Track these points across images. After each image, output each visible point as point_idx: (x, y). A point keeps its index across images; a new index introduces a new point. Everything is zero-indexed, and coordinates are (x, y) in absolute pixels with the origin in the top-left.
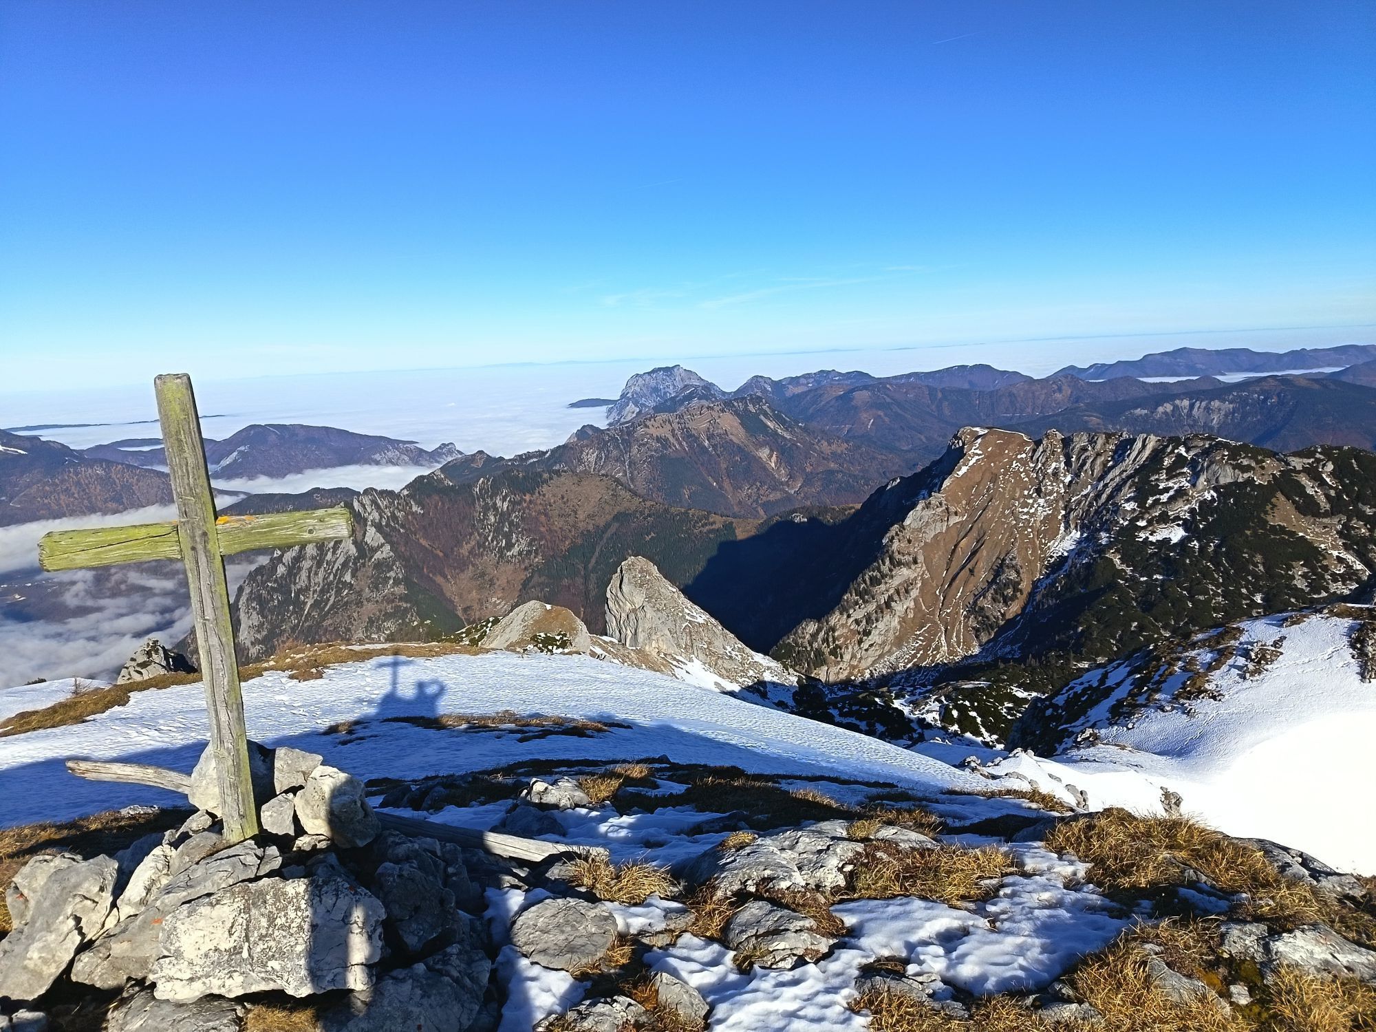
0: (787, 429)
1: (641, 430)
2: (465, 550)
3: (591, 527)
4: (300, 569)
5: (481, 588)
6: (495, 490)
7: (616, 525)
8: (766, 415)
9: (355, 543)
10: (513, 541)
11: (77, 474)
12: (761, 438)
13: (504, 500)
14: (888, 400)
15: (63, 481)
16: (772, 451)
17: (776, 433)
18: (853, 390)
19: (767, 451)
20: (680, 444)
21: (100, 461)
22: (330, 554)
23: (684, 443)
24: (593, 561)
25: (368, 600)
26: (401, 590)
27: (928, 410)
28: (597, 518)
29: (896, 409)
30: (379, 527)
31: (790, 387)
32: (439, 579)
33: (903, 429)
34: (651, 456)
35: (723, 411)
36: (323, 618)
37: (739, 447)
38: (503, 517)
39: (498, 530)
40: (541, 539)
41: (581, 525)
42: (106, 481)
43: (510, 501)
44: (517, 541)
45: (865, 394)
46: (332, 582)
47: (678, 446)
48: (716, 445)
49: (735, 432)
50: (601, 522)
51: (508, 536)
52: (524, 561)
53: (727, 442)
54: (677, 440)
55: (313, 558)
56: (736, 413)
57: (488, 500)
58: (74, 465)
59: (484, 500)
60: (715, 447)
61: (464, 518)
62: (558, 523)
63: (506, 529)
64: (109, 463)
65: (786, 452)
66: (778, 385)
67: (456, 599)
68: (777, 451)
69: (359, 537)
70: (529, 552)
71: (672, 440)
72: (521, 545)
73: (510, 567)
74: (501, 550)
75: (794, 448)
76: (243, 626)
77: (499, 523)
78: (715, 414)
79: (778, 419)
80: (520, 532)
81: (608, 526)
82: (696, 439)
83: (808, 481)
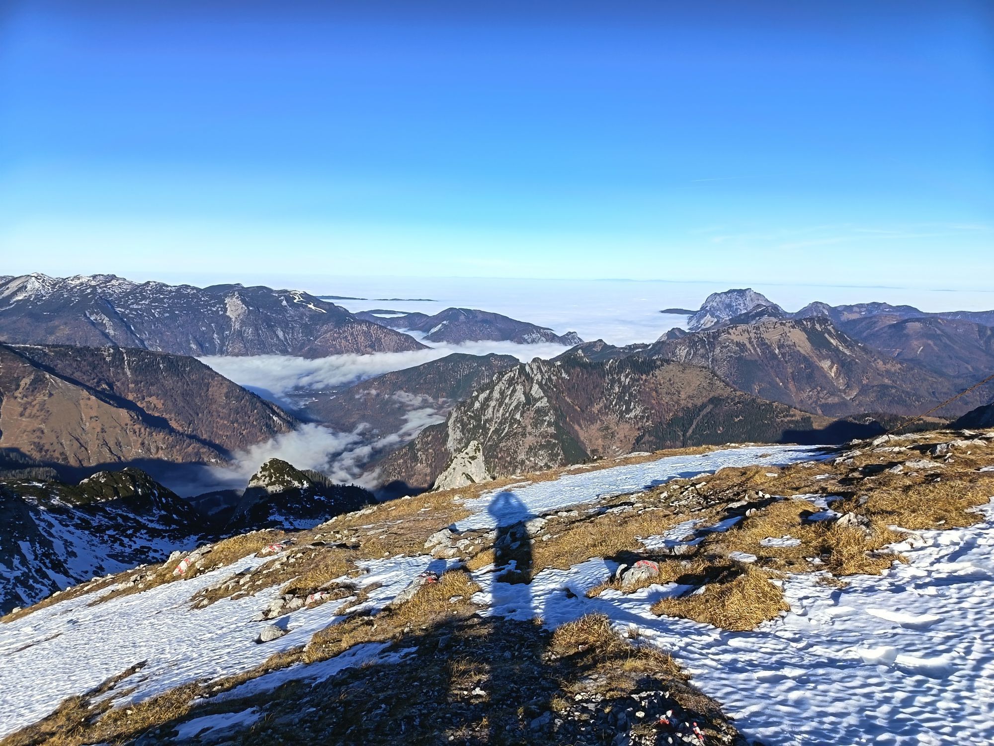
0: (847, 347)
1: (724, 336)
2: (596, 408)
3: (690, 405)
4: (488, 406)
5: (605, 437)
6: (621, 368)
7: (711, 406)
8: (830, 333)
9: (524, 393)
10: (631, 407)
11: (352, 328)
12: (824, 352)
13: (627, 376)
14: (938, 332)
15: (344, 331)
16: (833, 363)
17: (838, 349)
18: (907, 321)
19: (829, 363)
20: (755, 349)
21: (365, 322)
22: (508, 398)
23: (758, 349)
24: (690, 431)
25: (530, 434)
26: (552, 430)
27: (976, 344)
28: (695, 399)
29: (945, 340)
30: (540, 384)
31: (845, 313)
32: (577, 427)
33: (951, 358)
34: (731, 357)
35: (793, 327)
36: (500, 441)
37: (804, 357)
38: (625, 389)
39: (620, 398)
40: (652, 408)
41: (682, 402)
42: (367, 334)
43: (631, 378)
44: (635, 407)
45: (918, 325)
46: (507, 418)
47: (753, 352)
48: (785, 354)
49: (803, 345)
50: (699, 402)
51: (628, 403)
52: (638, 423)
53: (794, 352)
54: (753, 346)
55: (497, 400)
56: (804, 330)
57: (615, 376)
58: (351, 323)
59: (612, 375)
60: (784, 355)
61: (597, 386)
62: (666, 399)
63: (626, 398)
64: (370, 324)
65: (845, 366)
66: (835, 311)
67: (587, 443)
68: (838, 364)
69: (527, 391)
70: (643, 417)
71: (748, 346)
72: (637, 411)
73: (627, 426)
74: (621, 413)
75: (853, 363)
76: (450, 438)
77: (621, 393)
78: (786, 329)
79: (840, 338)
80: (636, 402)
81: (704, 406)
82: (769, 347)
83: (864, 391)
